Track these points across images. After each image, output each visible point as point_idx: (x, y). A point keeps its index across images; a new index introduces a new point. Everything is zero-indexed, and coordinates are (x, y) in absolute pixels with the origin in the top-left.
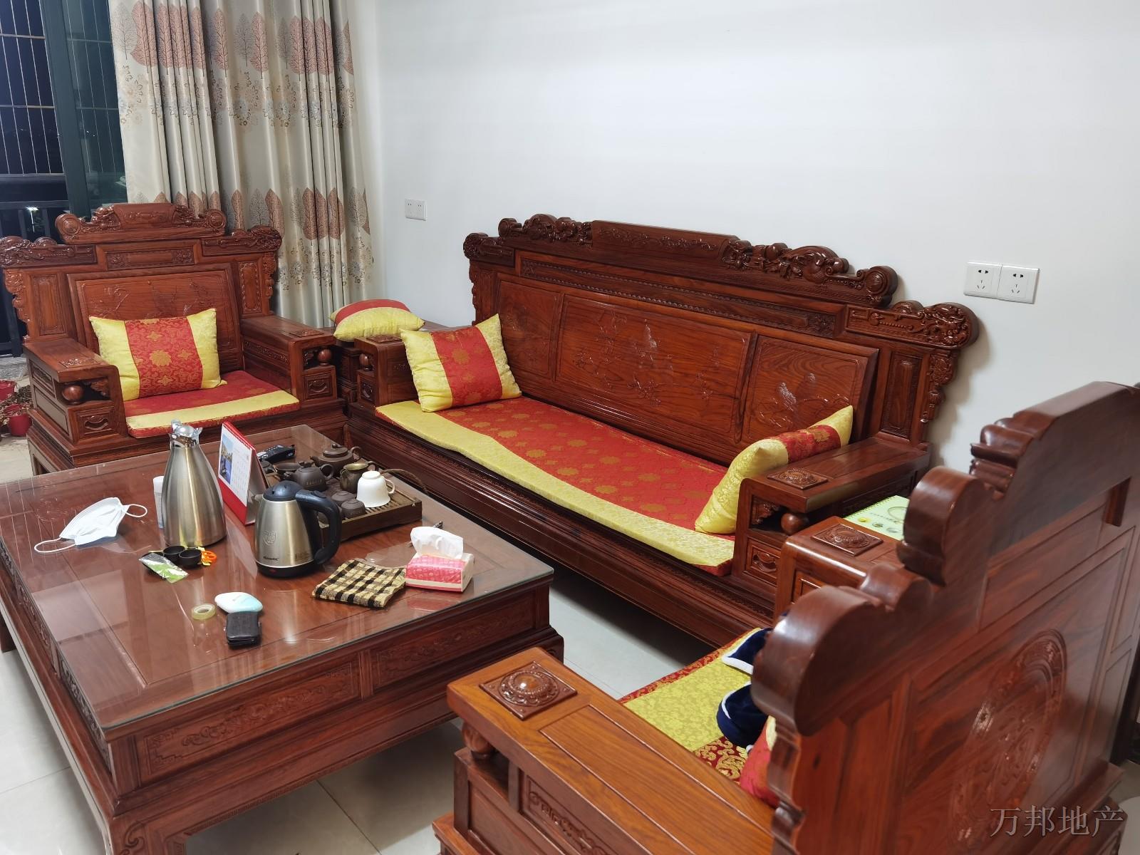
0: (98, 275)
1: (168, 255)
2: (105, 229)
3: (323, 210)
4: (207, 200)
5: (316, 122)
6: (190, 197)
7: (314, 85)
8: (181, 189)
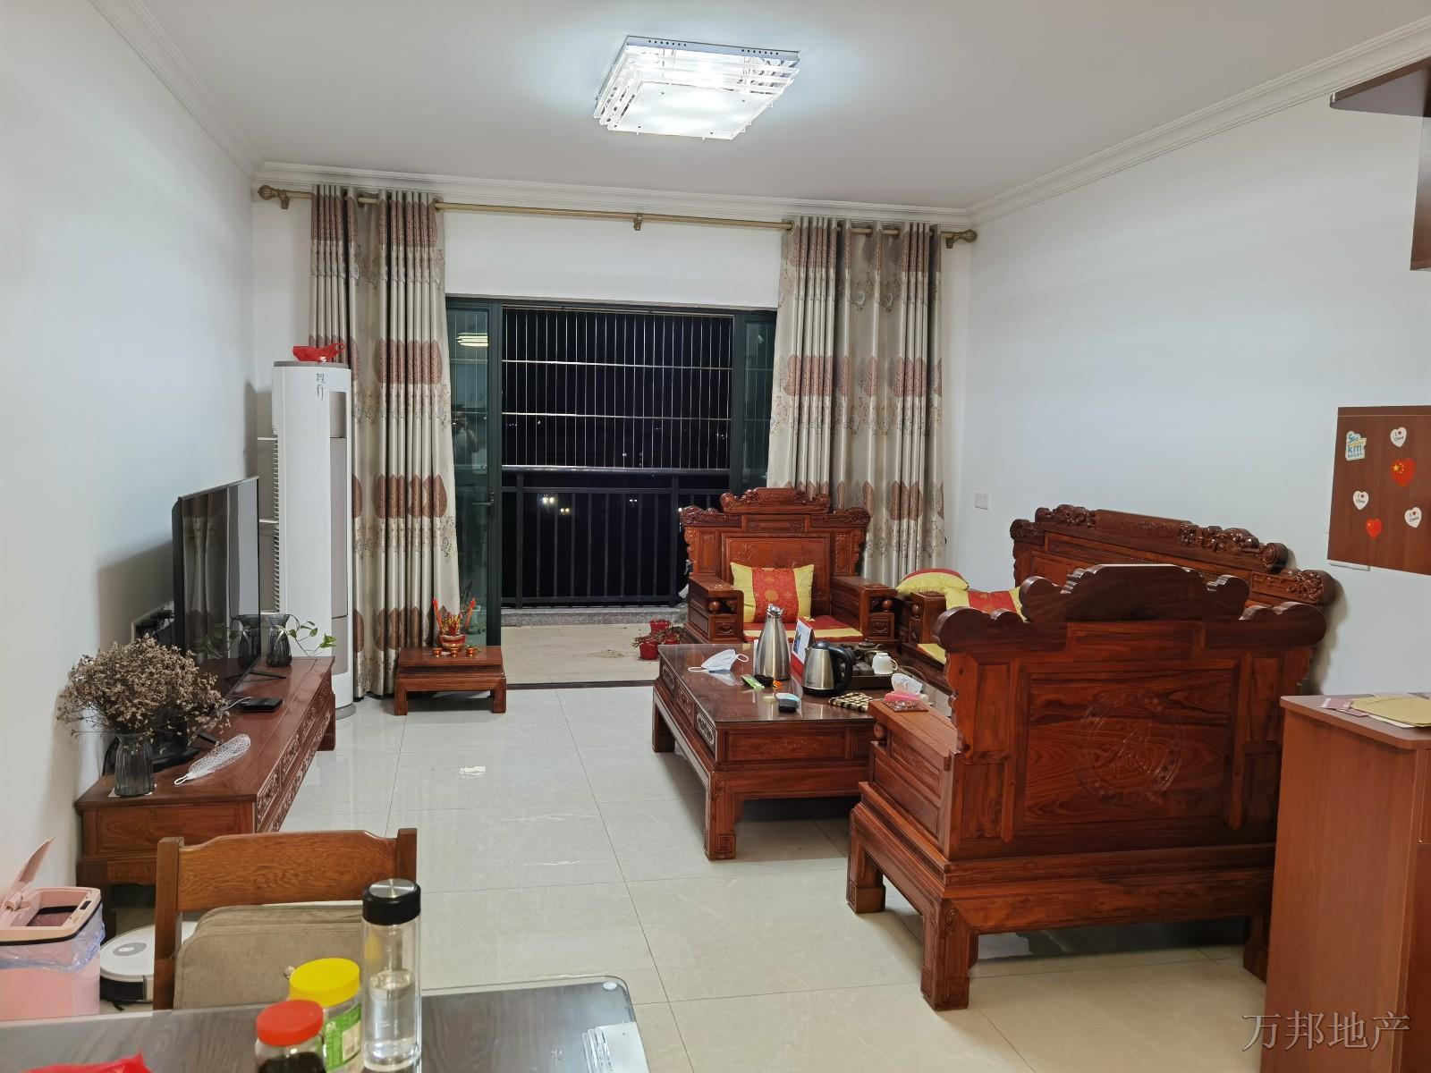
0: (740, 535)
1: (787, 525)
2: (750, 504)
3: (905, 498)
4: (819, 486)
5: (908, 432)
6: (808, 483)
7: (909, 404)
8: (803, 479)
